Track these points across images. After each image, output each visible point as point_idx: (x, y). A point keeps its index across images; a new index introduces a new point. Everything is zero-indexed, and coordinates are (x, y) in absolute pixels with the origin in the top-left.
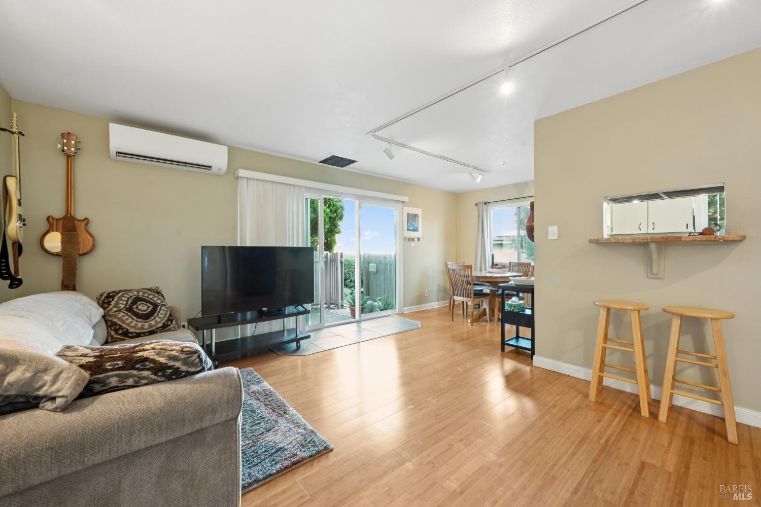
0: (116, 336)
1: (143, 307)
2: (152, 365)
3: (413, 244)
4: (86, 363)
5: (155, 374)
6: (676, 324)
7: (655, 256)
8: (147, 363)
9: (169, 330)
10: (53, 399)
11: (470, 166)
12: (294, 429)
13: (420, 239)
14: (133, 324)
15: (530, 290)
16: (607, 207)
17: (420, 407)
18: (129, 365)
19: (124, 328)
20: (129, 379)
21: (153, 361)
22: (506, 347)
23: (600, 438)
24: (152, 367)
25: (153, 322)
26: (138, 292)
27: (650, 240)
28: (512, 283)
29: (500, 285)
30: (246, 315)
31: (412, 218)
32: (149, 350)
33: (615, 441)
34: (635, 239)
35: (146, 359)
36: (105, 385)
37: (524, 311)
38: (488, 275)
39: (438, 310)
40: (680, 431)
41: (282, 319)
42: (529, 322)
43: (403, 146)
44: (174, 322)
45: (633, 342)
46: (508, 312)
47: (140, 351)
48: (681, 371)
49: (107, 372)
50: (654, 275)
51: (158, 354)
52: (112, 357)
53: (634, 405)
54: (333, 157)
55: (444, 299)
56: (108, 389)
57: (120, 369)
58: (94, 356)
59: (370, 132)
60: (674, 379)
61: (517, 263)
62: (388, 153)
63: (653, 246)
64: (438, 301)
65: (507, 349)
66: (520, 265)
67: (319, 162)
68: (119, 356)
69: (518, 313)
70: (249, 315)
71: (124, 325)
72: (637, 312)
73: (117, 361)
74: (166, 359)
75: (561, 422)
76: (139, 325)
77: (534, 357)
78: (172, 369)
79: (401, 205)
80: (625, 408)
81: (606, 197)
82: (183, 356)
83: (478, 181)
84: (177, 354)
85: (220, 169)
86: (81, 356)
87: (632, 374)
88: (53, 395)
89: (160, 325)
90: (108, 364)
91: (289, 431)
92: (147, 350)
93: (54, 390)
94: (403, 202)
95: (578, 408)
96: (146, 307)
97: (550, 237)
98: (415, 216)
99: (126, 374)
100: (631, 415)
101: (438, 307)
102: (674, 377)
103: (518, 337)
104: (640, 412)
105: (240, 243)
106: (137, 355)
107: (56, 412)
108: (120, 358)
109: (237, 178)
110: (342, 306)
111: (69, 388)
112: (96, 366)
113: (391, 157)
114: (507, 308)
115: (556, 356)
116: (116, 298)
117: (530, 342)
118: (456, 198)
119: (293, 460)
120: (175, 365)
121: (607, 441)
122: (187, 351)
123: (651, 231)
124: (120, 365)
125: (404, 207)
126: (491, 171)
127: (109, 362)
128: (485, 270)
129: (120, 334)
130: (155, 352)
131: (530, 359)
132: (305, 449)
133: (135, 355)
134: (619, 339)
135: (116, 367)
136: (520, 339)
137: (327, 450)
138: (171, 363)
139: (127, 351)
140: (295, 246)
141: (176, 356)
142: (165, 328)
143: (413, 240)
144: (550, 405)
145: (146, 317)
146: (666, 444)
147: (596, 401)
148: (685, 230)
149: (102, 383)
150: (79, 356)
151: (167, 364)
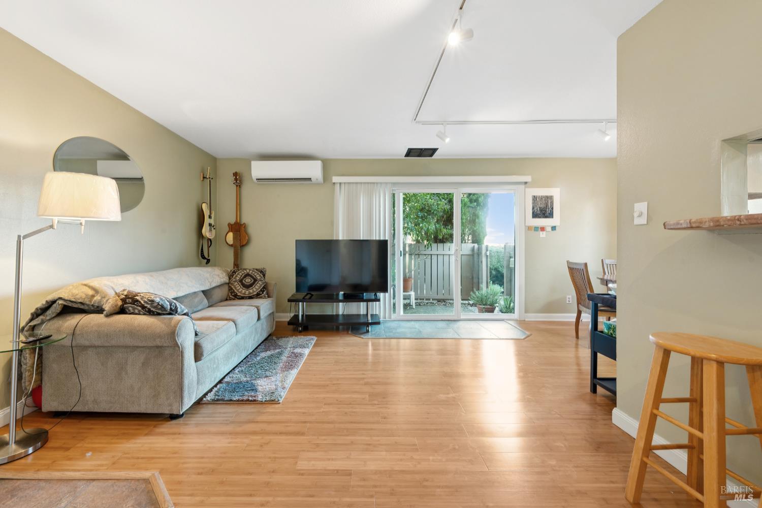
0: (231, 296)
1: (248, 280)
3: (543, 234)
9: (261, 298)
13: (557, 228)
14: (240, 291)
19: (235, 292)
25: (251, 291)
26: (250, 270)
31: (541, 200)
44: (265, 293)
62: (440, 136)
67: (405, 157)
71: (235, 291)
76: (243, 291)
77: (615, 411)
79: (523, 186)
85: (317, 179)
89: (255, 293)
94: (526, 183)
96: (250, 281)
97: (637, 221)
98: (548, 199)
109: (333, 183)
116: (237, 273)
125: (526, 189)
129: (233, 296)
131: (611, 412)
137: (273, 402)
142: (258, 296)
143: (543, 229)
145: (248, 287)
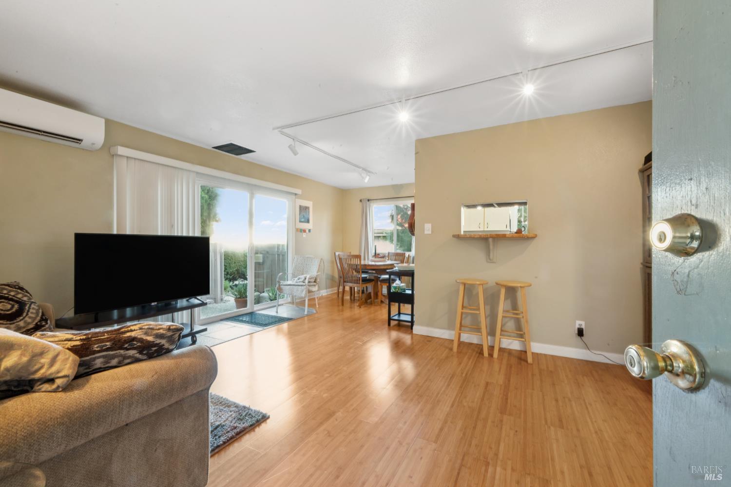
2: (139, 344)
3: (304, 235)
4: (71, 347)
5: (141, 353)
6: (503, 291)
7: (491, 247)
8: (135, 343)
9: (45, 330)
10: (51, 380)
11: (359, 167)
12: (225, 409)
13: (311, 231)
15: (411, 274)
16: (463, 210)
17: (335, 374)
18: (118, 346)
20: (114, 359)
21: (141, 340)
22: (392, 321)
23: (462, 373)
24: (139, 346)
27: (489, 236)
28: (396, 269)
29: (388, 271)
30: (125, 312)
31: (304, 209)
32: (137, 330)
33: (471, 374)
34: (481, 235)
35: (134, 339)
36: (89, 368)
37: (405, 291)
38: (371, 263)
39: (327, 297)
40: (505, 361)
41: (190, 310)
42: (409, 299)
43: (306, 144)
44: (49, 322)
45: (479, 307)
46: (394, 293)
47: (128, 331)
48: (505, 324)
49: (94, 354)
50: (490, 260)
51: (146, 334)
52: (100, 339)
53: (479, 351)
54: (231, 145)
55: (332, 287)
56: (90, 371)
57: (108, 349)
58: (81, 340)
59: (278, 128)
60: (502, 330)
61: (395, 253)
62: (291, 147)
63: (491, 240)
64: (326, 289)
65: (393, 323)
66: (397, 255)
67: (213, 148)
68: (107, 338)
69: (401, 293)
70: (129, 312)
72: (481, 286)
73: (105, 342)
74: (154, 337)
75: (438, 368)
77: (414, 327)
78: (157, 346)
79: (294, 197)
80: (474, 354)
81: (463, 204)
82: (170, 334)
83: (366, 180)
84: (164, 332)
85: (93, 144)
86: (65, 340)
87: (478, 330)
88: (52, 377)
90: (96, 346)
91: (220, 412)
92: (134, 330)
93: (53, 371)
94: (296, 194)
95: (447, 357)
96: (9, 306)
97: (426, 232)
98: (307, 208)
99: (112, 354)
100: (478, 357)
101: (326, 294)
102: (501, 328)
103: (399, 314)
104: (483, 354)
105: (118, 230)
106: (125, 335)
107: (56, 392)
108: (108, 340)
109: (113, 155)
110: (222, 300)
111: (70, 368)
112: (84, 349)
113: (295, 153)
114: (392, 290)
115: (430, 324)
117: (410, 317)
118: (343, 194)
119: (235, 431)
120: (160, 343)
121: (467, 374)
122: (174, 329)
123: (486, 229)
124: (108, 346)
125: (297, 199)
126: (376, 173)
127: (97, 344)
128: (368, 259)
130: (143, 332)
131: (410, 329)
132: (244, 421)
133: (124, 335)
134: (470, 306)
135: (104, 348)
136: (401, 315)
137: (264, 418)
138: (158, 341)
139: (115, 333)
140: (185, 234)
141: (163, 334)
142: (38, 329)
143: (304, 231)
144: (429, 358)
145: (11, 317)
146: (498, 370)
147: (457, 352)
148: (505, 229)
149: (86, 366)
150: (62, 341)
151: (154, 342)
